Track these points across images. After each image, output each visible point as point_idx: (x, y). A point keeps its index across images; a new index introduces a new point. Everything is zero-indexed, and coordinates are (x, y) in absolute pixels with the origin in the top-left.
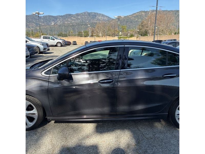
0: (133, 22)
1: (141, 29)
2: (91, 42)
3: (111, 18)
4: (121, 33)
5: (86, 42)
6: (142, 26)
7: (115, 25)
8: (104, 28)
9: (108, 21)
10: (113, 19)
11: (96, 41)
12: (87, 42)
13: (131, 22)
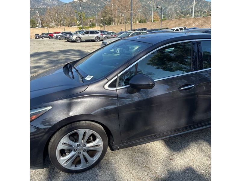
0: (91, 8)
1: (105, 17)
2: (43, 34)
3: (62, 3)
4: (78, 21)
5: (36, 35)
6: (105, 13)
7: (70, 12)
8: (58, 16)
9: (59, 6)
10: (65, 4)
11: (49, 32)
12: (38, 34)
13: (88, 8)
